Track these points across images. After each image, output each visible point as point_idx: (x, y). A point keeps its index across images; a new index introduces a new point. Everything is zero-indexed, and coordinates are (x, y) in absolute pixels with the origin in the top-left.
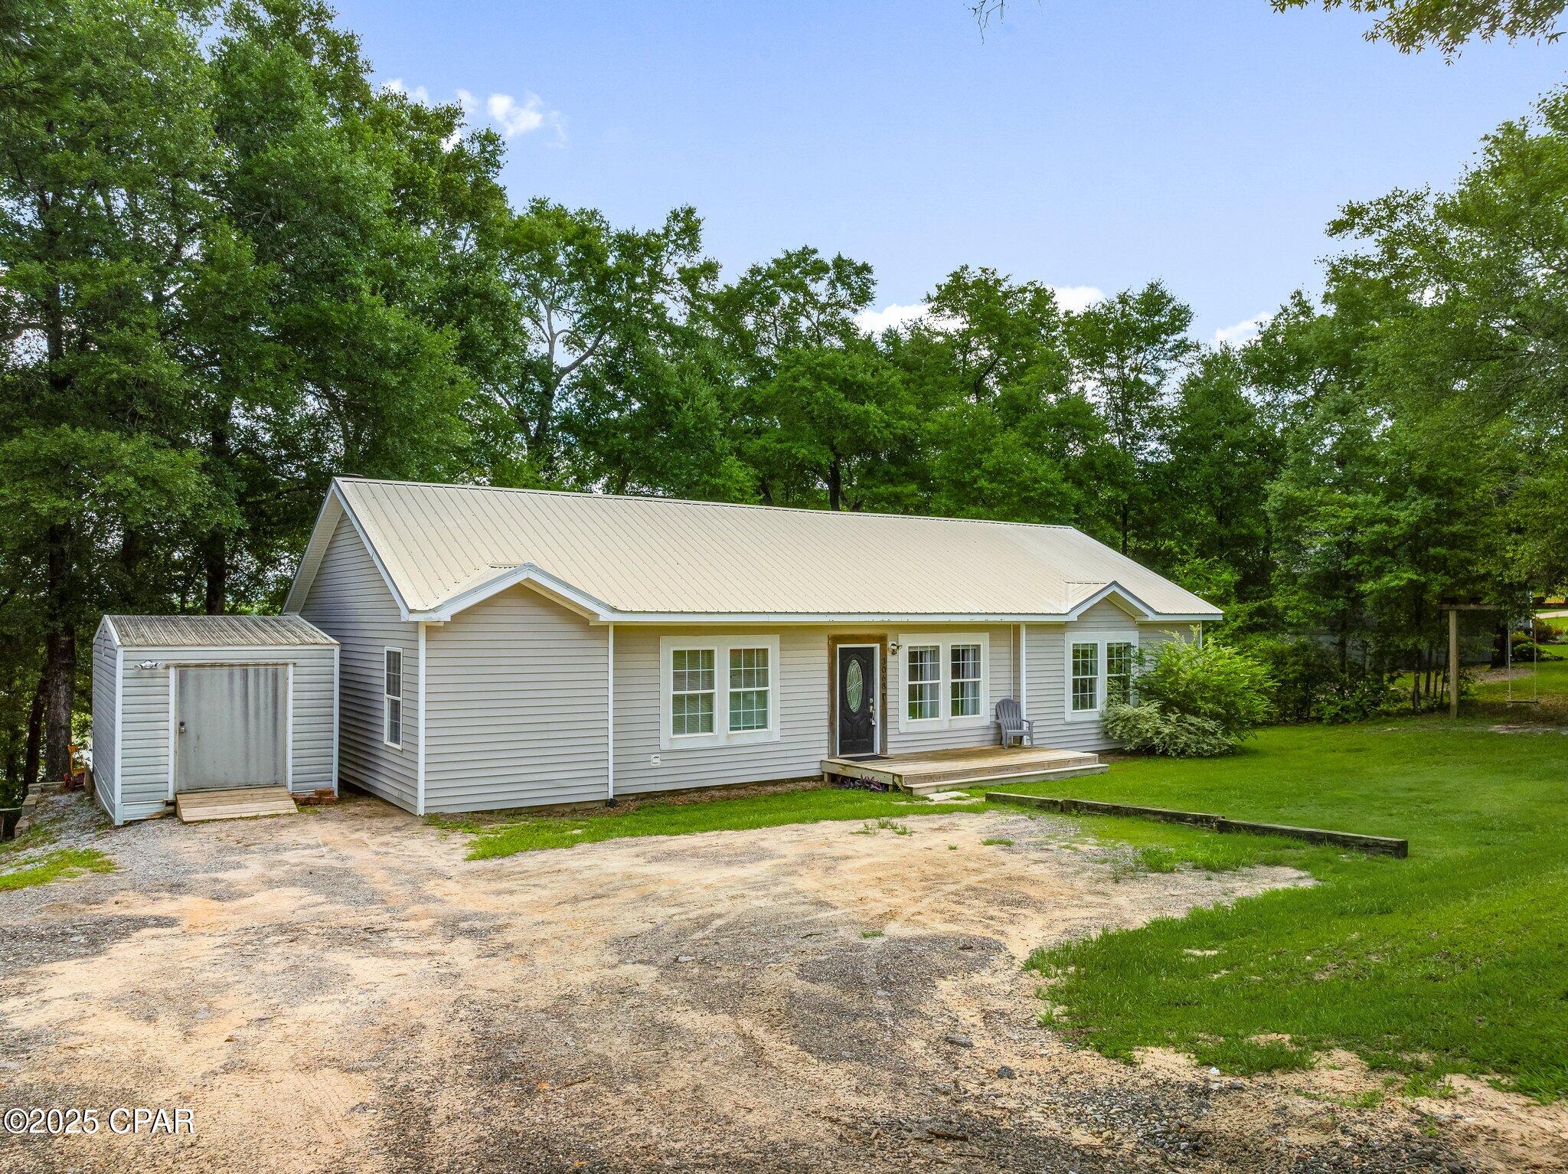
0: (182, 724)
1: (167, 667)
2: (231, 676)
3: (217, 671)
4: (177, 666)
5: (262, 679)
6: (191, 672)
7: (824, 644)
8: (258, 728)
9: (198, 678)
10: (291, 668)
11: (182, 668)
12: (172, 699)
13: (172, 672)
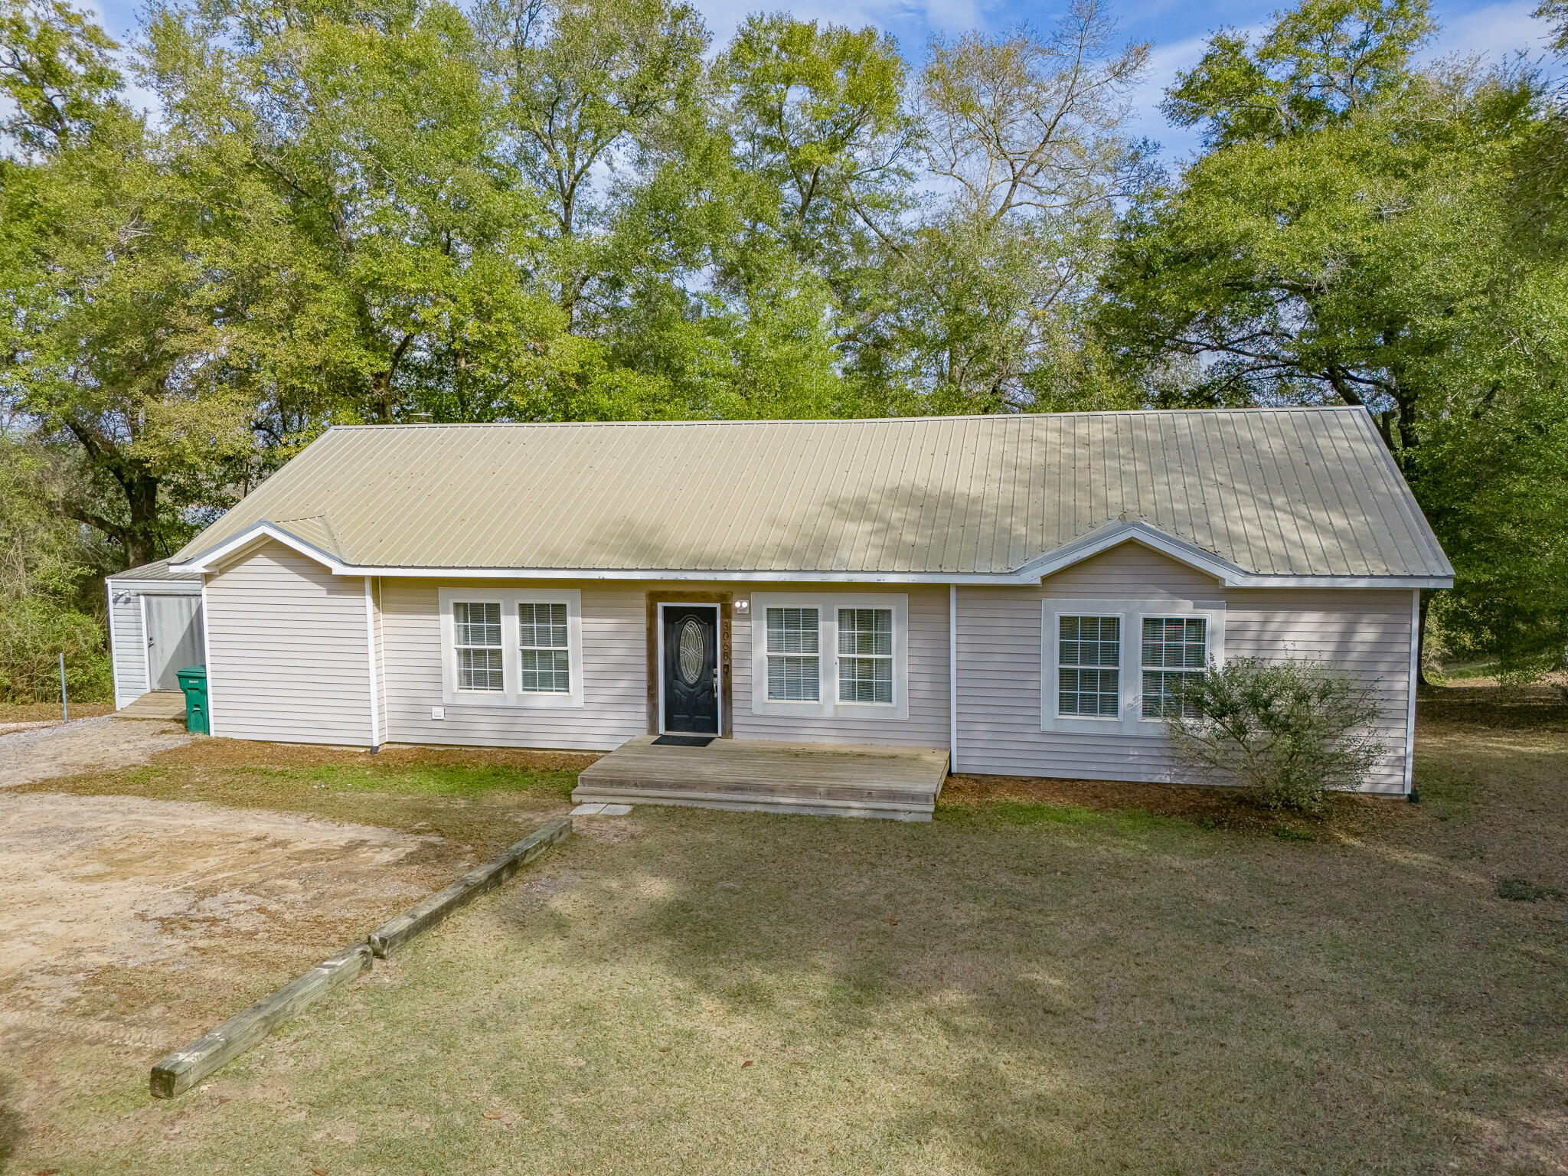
0: (151, 639)
1: (138, 595)
2: (180, 603)
4: (144, 594)
6: (154, 600)
7: (643, 602)
9: (159, 604)
11: (147, 596)
12: (144, 619)
13: (142, 599)
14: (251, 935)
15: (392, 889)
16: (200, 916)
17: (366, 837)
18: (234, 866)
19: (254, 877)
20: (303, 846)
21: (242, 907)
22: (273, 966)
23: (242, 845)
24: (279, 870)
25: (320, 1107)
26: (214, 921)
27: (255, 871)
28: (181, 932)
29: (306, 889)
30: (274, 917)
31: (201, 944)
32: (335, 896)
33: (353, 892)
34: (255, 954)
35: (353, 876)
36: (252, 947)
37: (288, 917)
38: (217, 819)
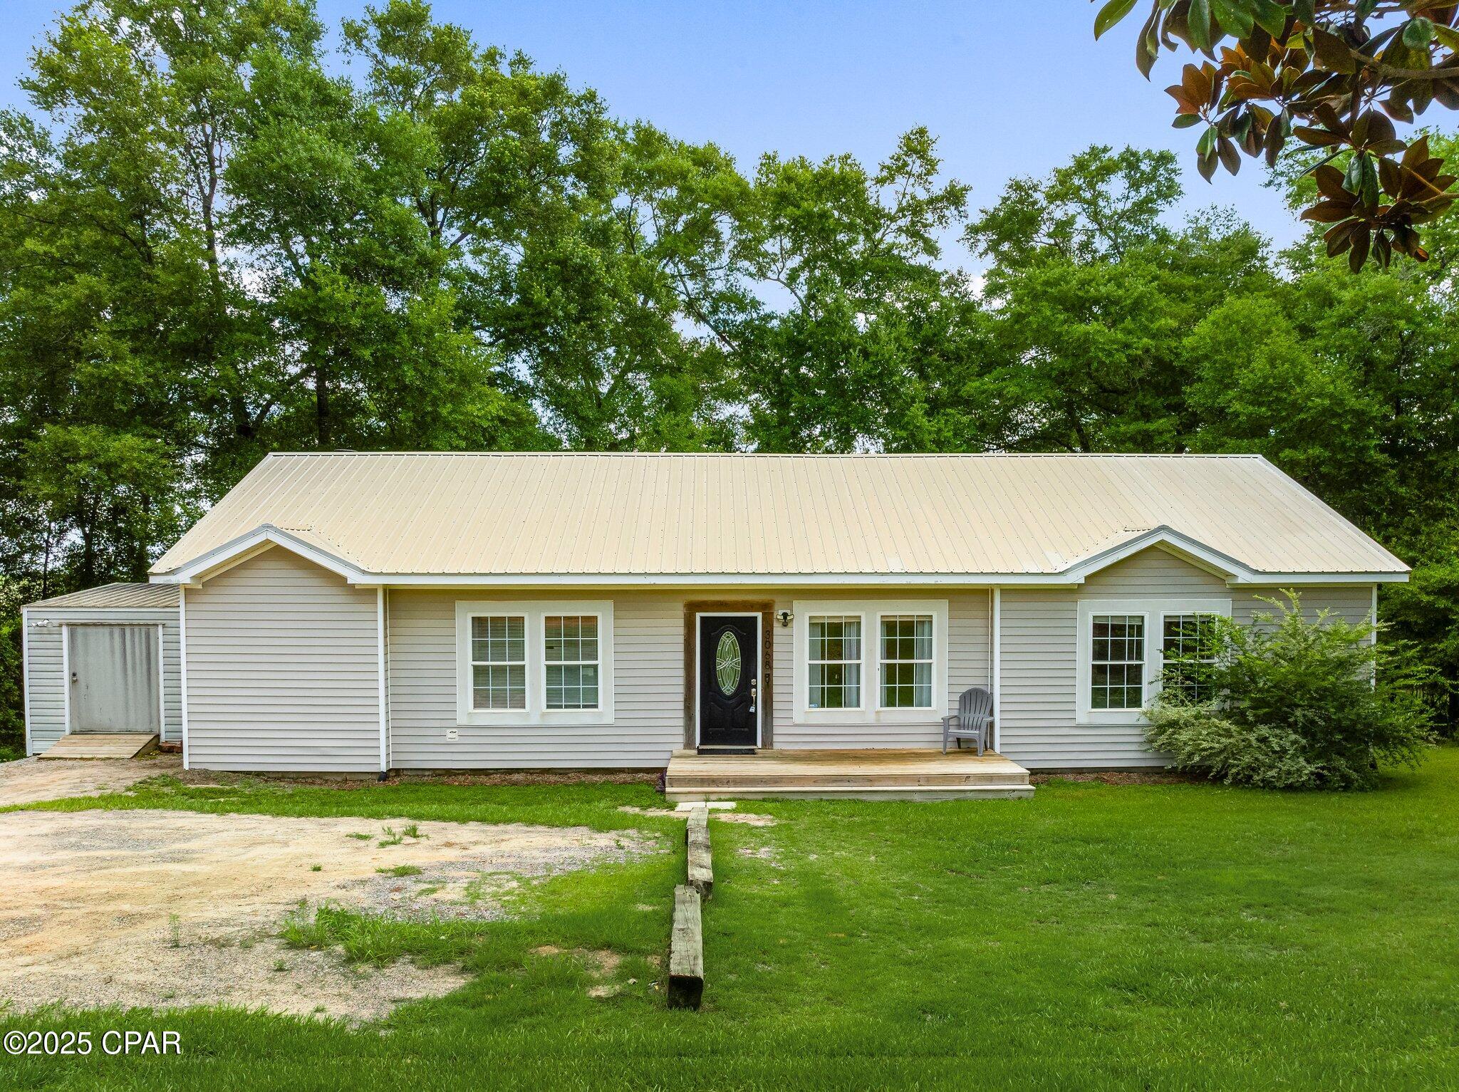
0: (74, 675)
1: (61, 626)
2: (111, 634)
3: (101, 630)
4: (68, 625)
5: (137, 640)
6: (80, 630)
7: (680, 612)
8: (135, 682)
9: (85, 635)
10: (160, 628)
11: (72, 626)
12: (65, 652)
13: (65, 630)
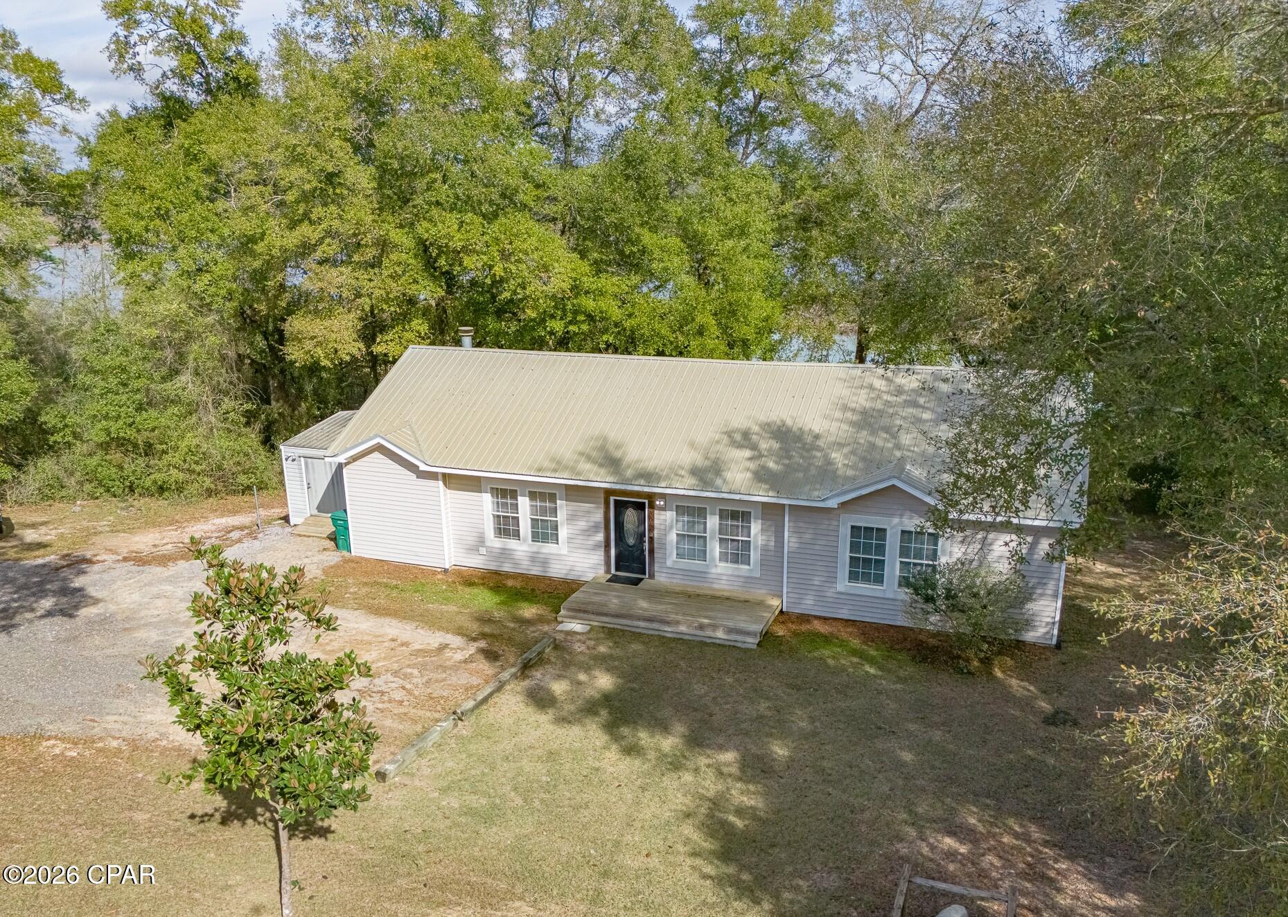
0: (309, 484)
1: (299, 457)
3: (319, 461)
4: (303, 457)
6: (309, 460)
7: (602, 496)
9: (312, 463)
12: (304, 471)
14: (401, 702)
15: (463, 679)
16: (375, 690)
17: (448, 642)
18: (385, 658)
19: (395, 666)
20: (417, 647)
21: (393, 685)
22: (415, 722)
23: (386, 644)
24: (407, 663)
25: (444, 791)
26: (383, 693)
27: (396, 662)
28: (369, 698)
29: (422, 676)
30: (409, 692)
31: (380, 706)
32: (437, 681)
33: (444, 680)
34: (405, 714)
35: (444, 668)
36: (402, 710)
37: (416, 693)
38: (369, 624)
